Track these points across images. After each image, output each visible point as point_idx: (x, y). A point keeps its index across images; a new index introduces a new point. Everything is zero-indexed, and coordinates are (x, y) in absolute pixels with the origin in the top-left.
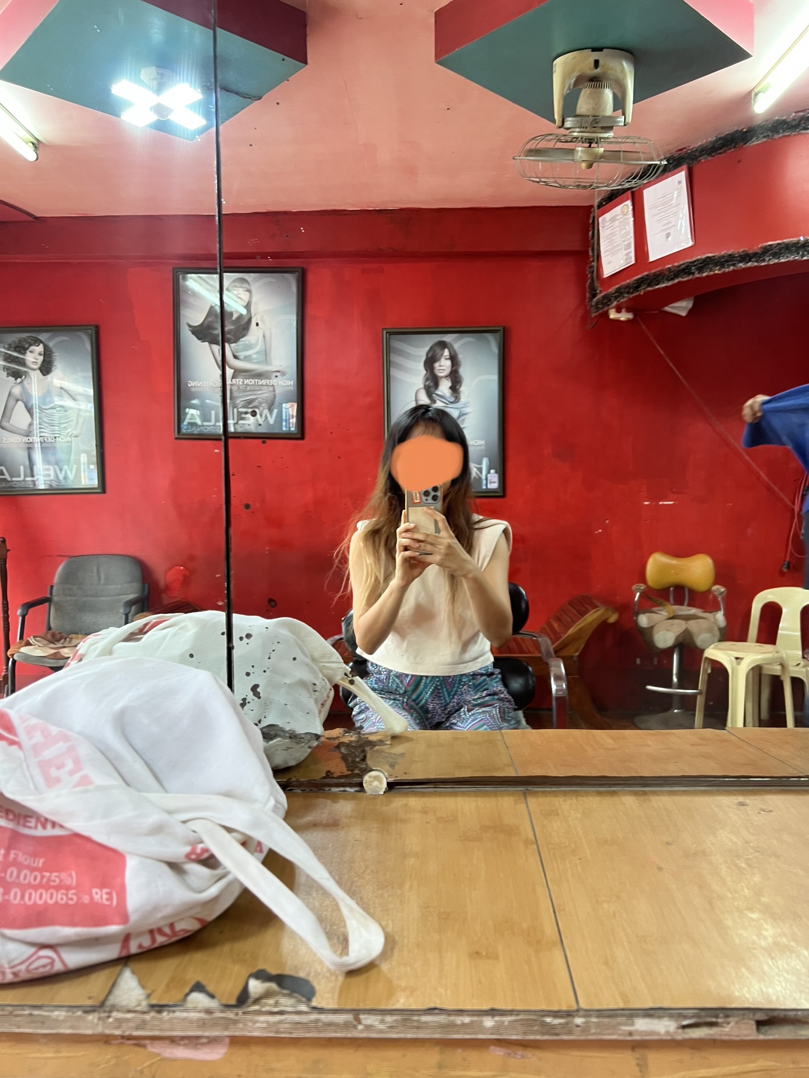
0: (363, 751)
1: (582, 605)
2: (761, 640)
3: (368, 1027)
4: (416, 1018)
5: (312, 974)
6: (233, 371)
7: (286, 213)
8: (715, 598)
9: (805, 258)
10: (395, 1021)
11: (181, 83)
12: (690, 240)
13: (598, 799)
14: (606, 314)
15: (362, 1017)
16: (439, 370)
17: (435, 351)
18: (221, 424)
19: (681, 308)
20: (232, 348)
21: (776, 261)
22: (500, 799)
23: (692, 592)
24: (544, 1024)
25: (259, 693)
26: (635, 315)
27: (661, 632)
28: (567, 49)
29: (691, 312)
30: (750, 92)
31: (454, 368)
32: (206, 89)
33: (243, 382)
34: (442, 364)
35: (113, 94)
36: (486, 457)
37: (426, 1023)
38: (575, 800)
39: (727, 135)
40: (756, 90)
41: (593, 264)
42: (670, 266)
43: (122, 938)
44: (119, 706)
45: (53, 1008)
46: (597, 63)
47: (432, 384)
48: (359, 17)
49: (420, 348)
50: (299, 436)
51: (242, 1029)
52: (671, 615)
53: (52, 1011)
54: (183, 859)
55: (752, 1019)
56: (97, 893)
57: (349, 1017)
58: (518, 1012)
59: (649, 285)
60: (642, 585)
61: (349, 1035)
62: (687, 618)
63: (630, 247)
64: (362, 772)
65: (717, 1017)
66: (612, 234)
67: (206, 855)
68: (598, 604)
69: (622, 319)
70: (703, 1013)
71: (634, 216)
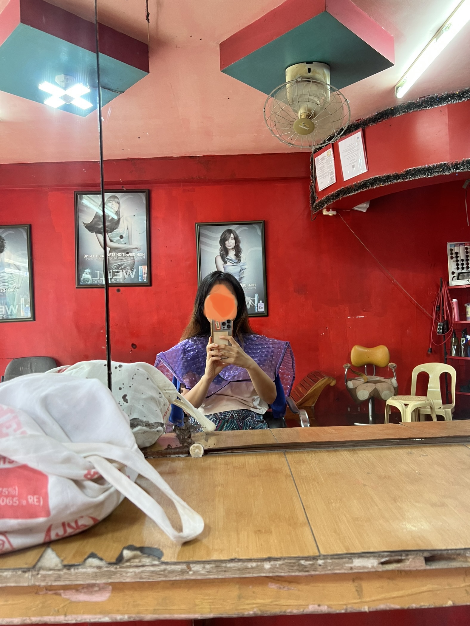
0: (190, 432)
1: (315, 377)
2: (418, 394)
3: (196, 572)
4: (224, 565)
5: (161, 545)
6: (110, 248)
7: (139, 159)
8: (391, 370)
9: (429, 176)
10: (212, 567)
11: (78, 83)
12: (366, 169)
13: (327, 454)
14: (321, 212)
15: (191, 566)
16: (228, 245)
17: (225, 235)
18: (104, 279)
19: (363, 207)
20: (109, 236)
21: (414, 178)
22: (270, 456)
23: (377, 367)
24: (300, 565)
25: (127, 400)
26: (337, 212)
27: (361, 391)
28: (293, 62)
29: (368, 210)
30: (394, 87)
31: (236, 244)
32: (93, 86)
33: (116, 255)
34: (230, 242)
35: (39, 89)
36: (257, 293)
37: (230, 568)
38: (314, 455)
39: (383, 111)
40: (397, 86)
41: (313, 184)
42: (355, 183)
43: (46, 529)
44: (44, 394)
45: (4, 571)
46: (309, 70)
47: (224, 253)
48: (177, 47)
49: (217, 234)
50: (149, 284)
51: (120, 578)
52: (366, 381)
53: (3, 572)
54: (83, 478)
55: (422, 556)
56: (31, 498)
57: (184, 566)
58: (285, 558)
59: (344, 194)
60: (349, 364)
61: (184, 578)
62: (376, 382)
63: (333, 174)
64: (189, 445)
65: (401, 556)
66: (323, 167)
67: (96, 476)
68: (325, 376)
69: (330, 215)
70: (393, 554)
71: (334, 157)
